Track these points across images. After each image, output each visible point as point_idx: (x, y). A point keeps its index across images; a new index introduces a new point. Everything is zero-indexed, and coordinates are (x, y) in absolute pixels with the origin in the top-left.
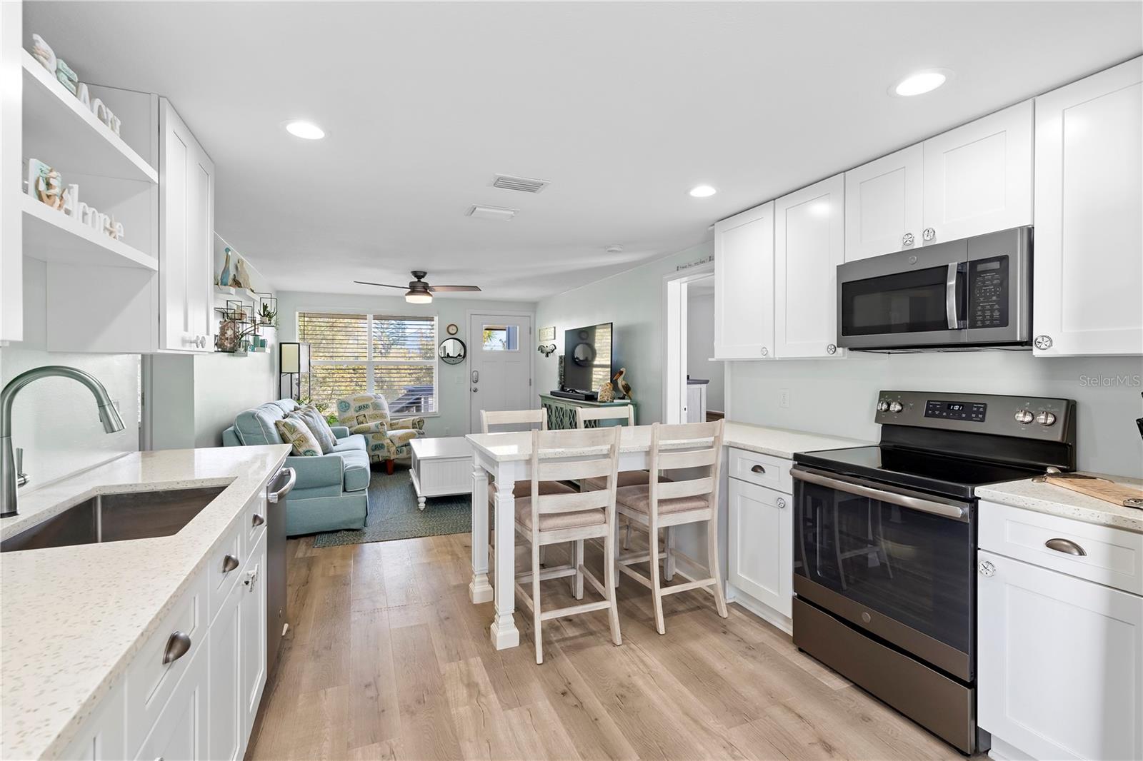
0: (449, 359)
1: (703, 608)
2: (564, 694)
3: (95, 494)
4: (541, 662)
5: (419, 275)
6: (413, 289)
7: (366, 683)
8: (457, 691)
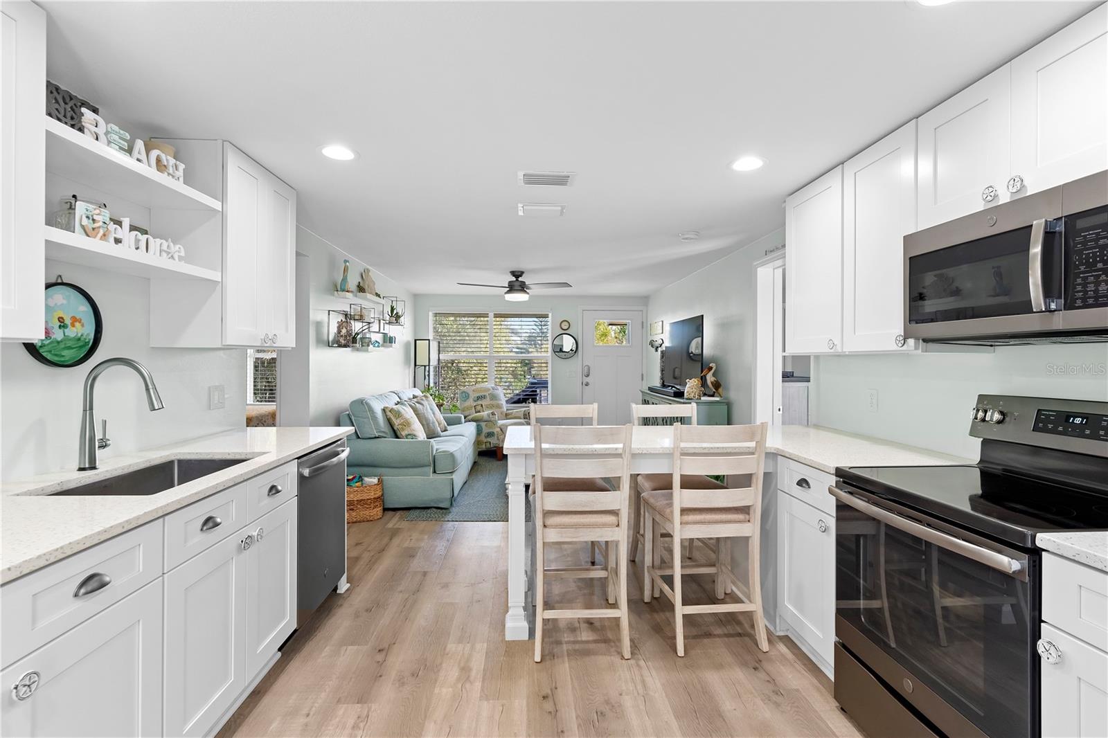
0: (561, 354)
1: (745, 635)
2: (546, 698)
3: (172, 458)
4: (539, 660)
5: (517, 274)
6: (512, 288)
7: (381, 647)
8: (450, 673)
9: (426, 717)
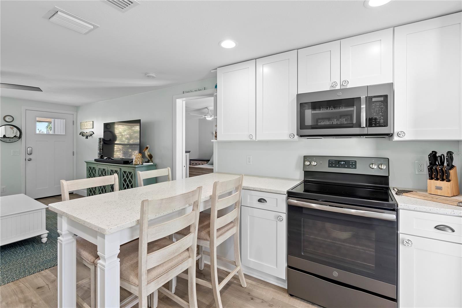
0: (5, 139)
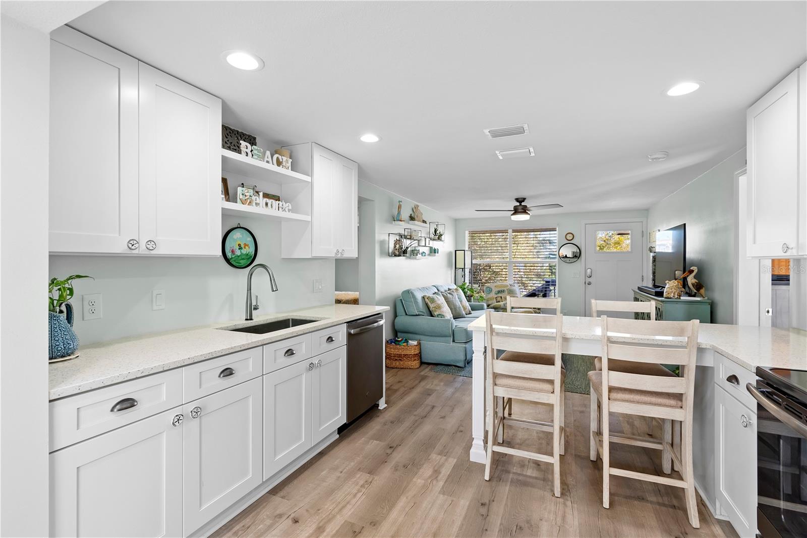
0: (567, 259)
4: (488, 479)
5: (520, 200)
6: (516, 211)
7: (391, 446)
8: (426, 471)
9: (403, 492)
